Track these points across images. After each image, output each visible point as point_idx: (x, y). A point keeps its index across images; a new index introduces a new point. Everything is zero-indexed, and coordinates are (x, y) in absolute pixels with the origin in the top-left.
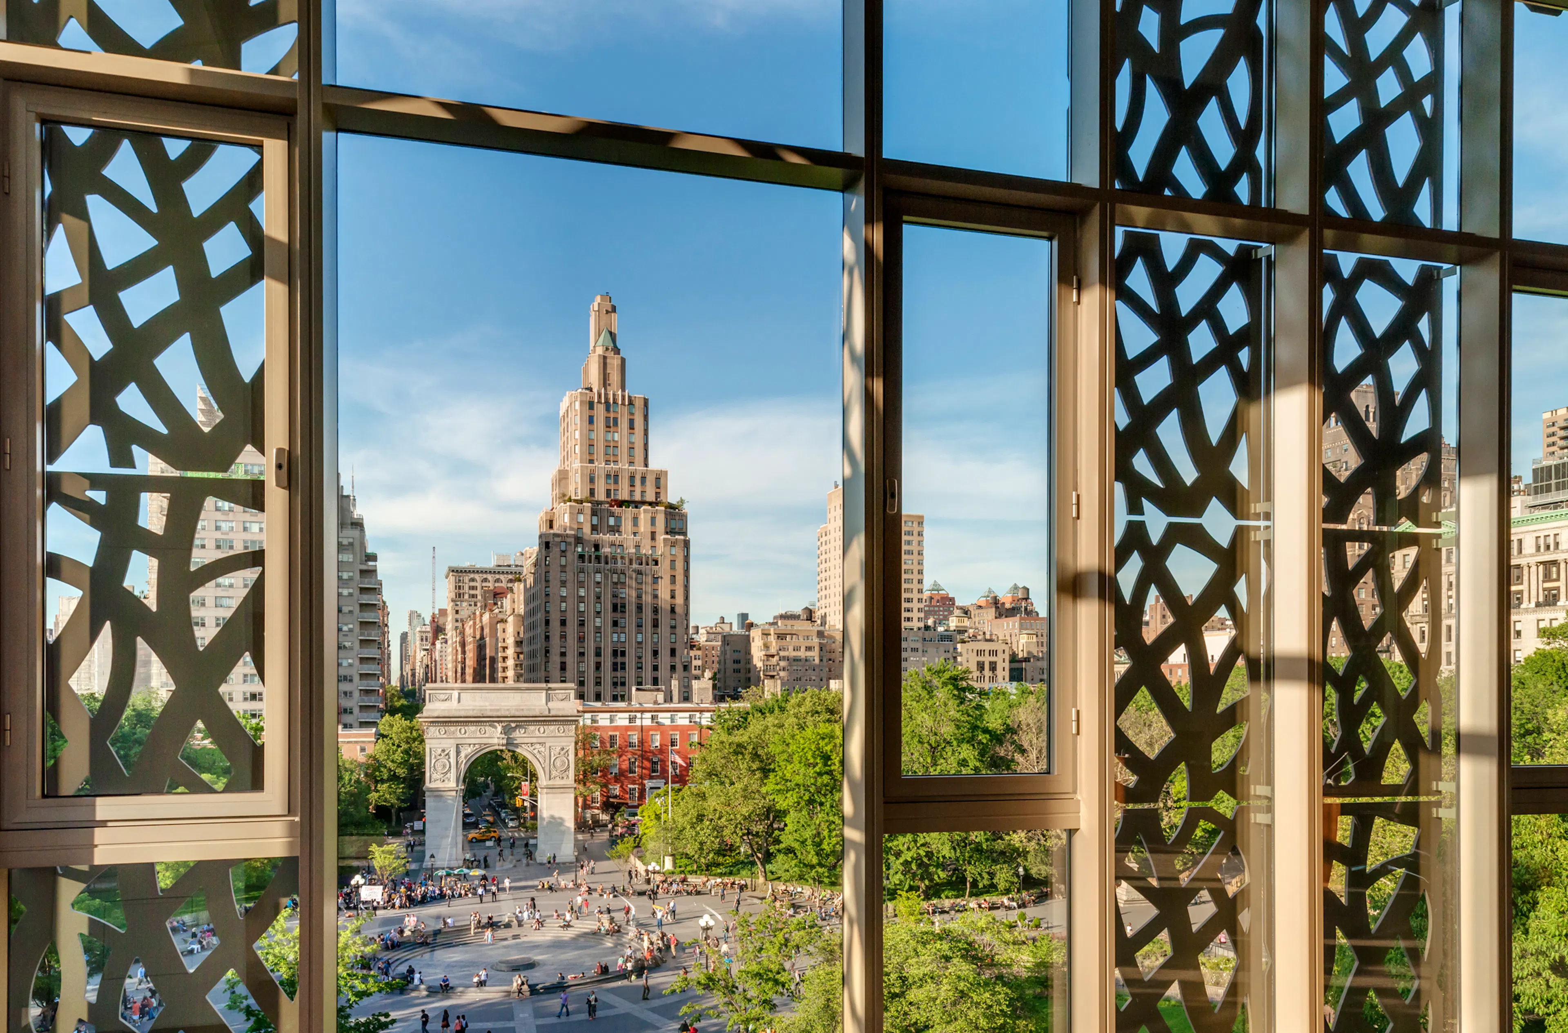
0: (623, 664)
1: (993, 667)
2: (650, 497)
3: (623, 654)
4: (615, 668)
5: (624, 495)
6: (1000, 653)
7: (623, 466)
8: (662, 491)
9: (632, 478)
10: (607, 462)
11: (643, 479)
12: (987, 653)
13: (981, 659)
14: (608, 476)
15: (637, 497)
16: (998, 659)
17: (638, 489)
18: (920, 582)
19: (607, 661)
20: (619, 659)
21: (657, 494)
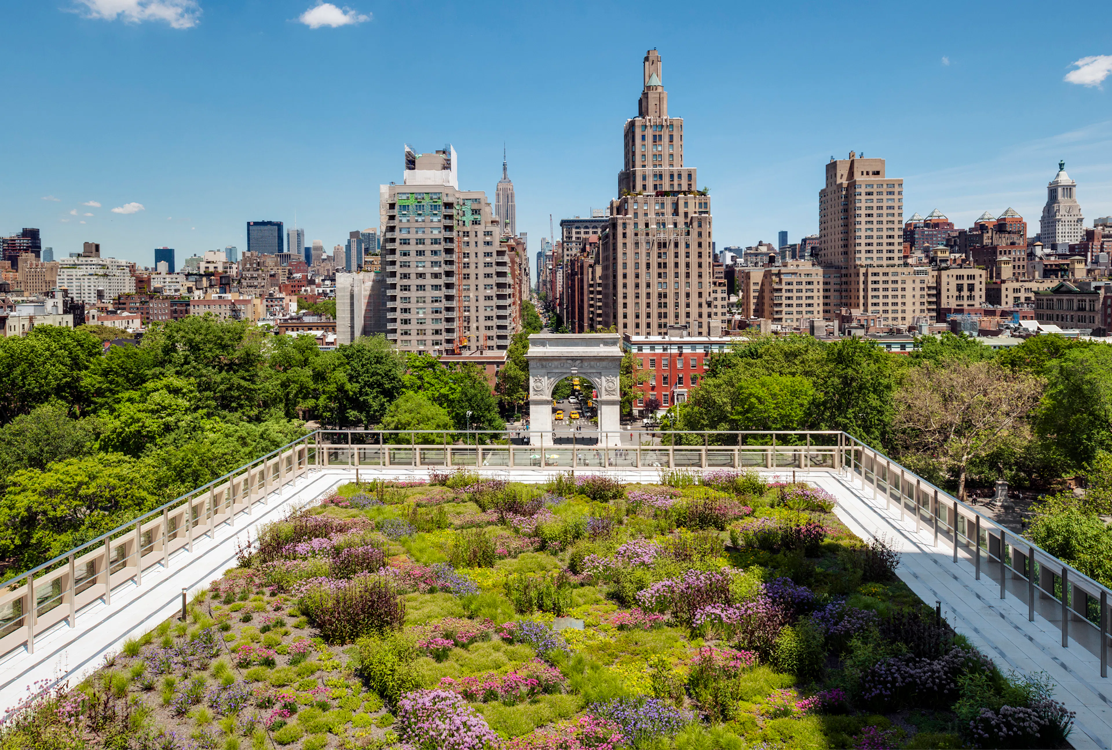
0: (665, 303)
1: (971, 288)
2: (685, 188)
3: (665, 296)
4: (660, 305)
5: (666, 188)
6: (977, 277)
7: (666, 168)
8: (692, 182)
9: (672, 176)
10: (655, 166)
11: (680, 176)
12: (965, 278)
13: (960, 282)
14: (655, 175)
15: (676, 188)
16: (976, 282)
17: (676, 182)
18: (900, 215)
19: (654, 301)
20: (663, 300)
21: (690, 185)
